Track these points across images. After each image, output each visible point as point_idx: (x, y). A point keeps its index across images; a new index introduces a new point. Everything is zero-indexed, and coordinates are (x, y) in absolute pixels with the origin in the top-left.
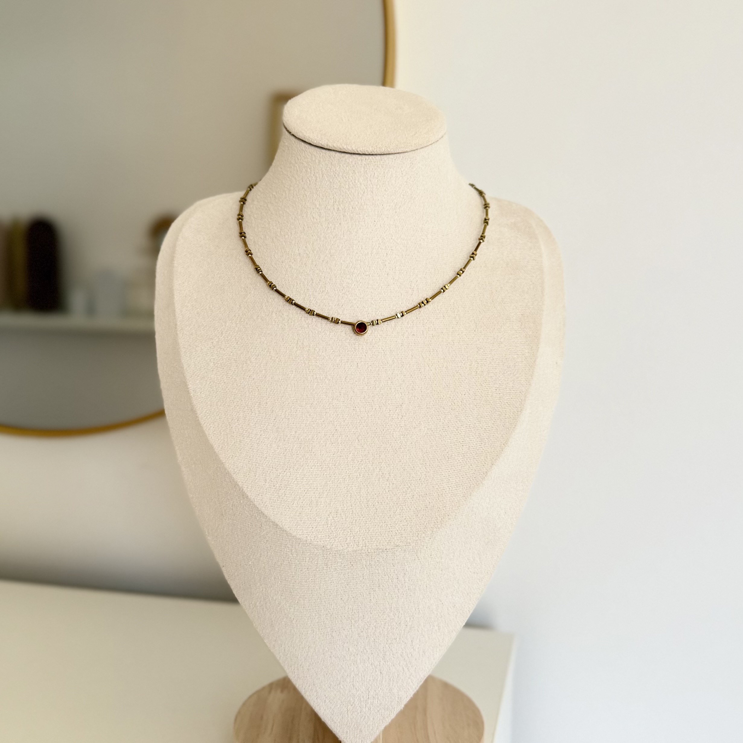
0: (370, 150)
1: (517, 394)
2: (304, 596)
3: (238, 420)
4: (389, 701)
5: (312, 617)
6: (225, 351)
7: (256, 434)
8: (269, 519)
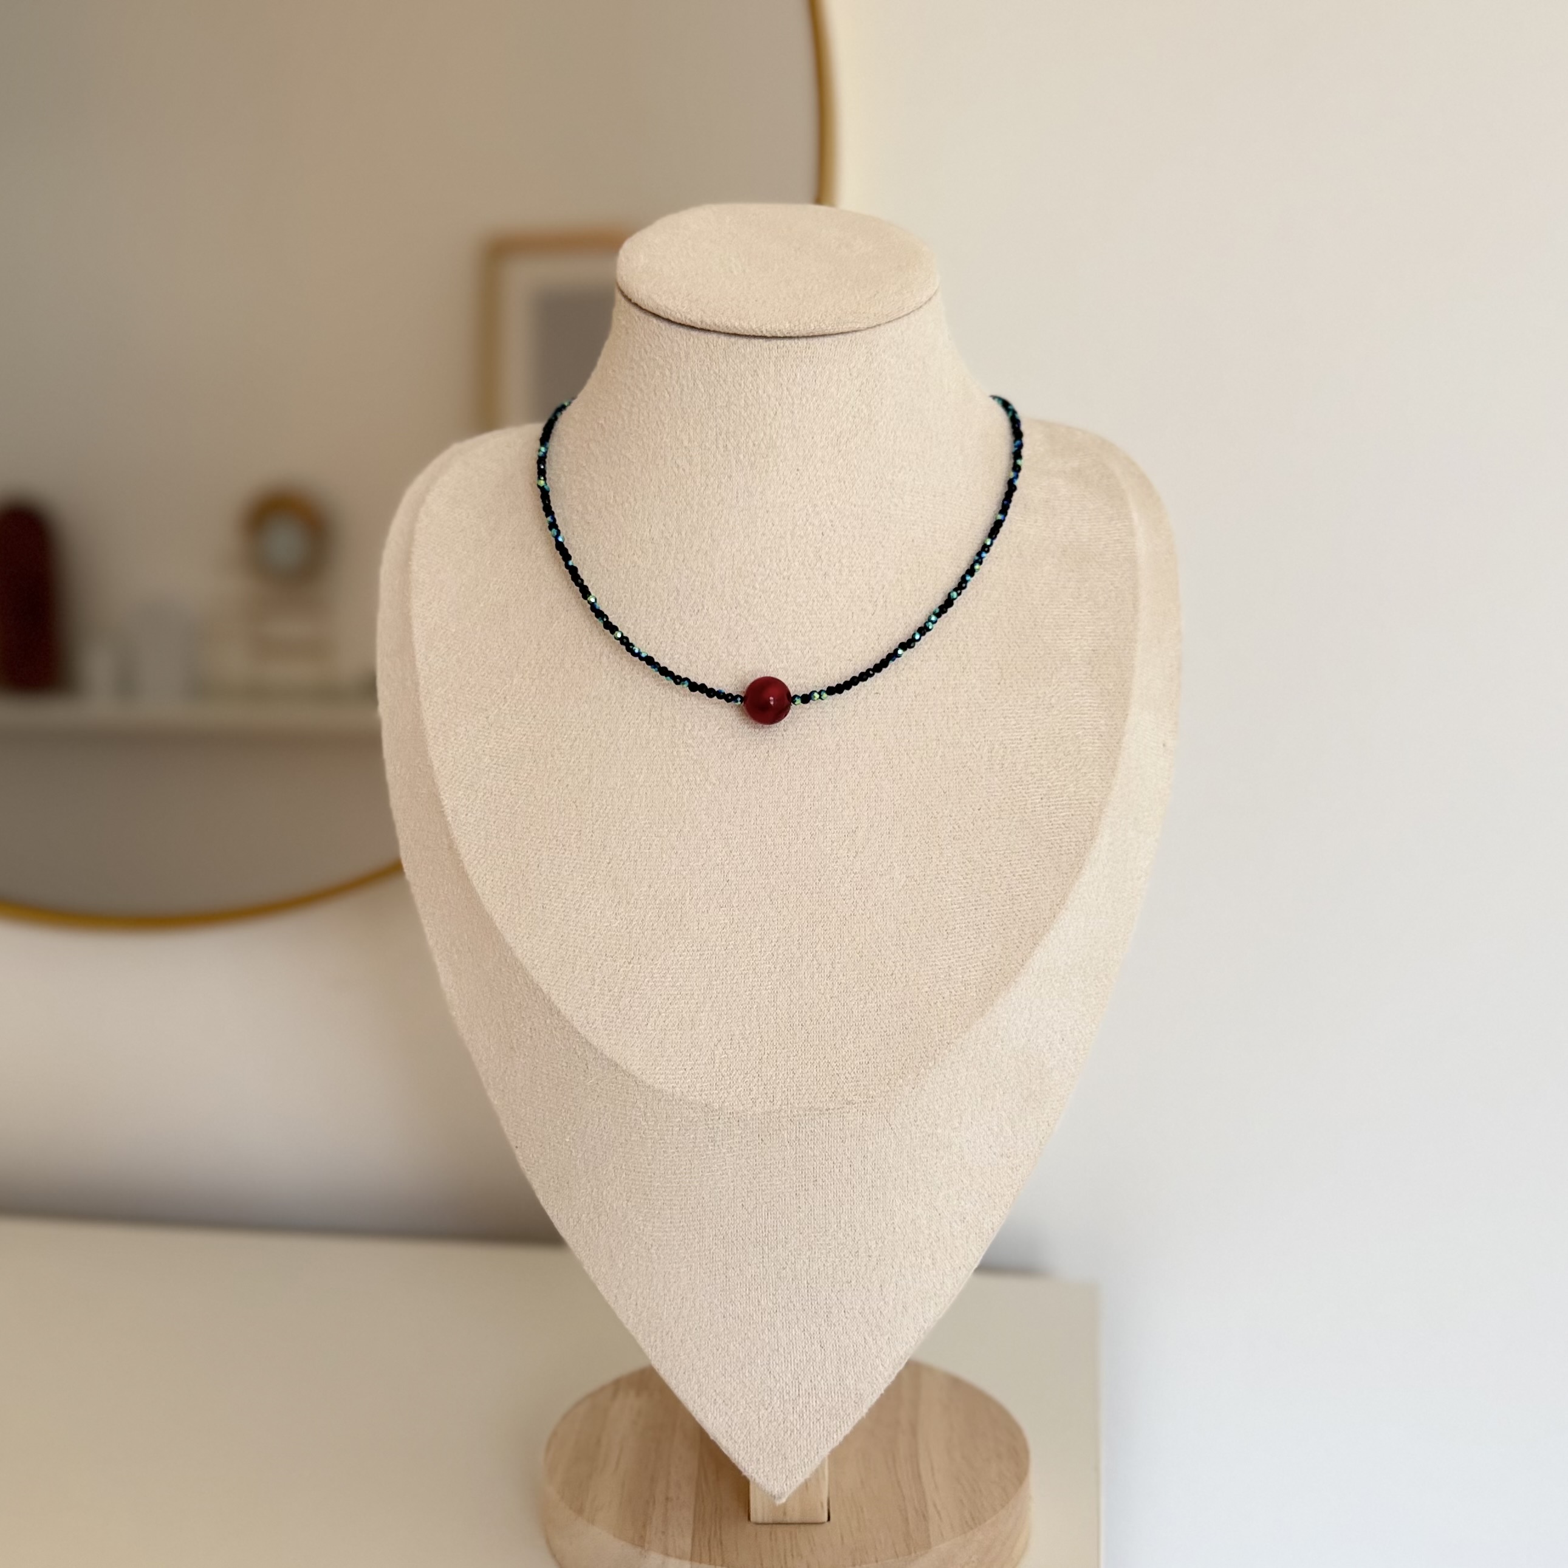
1: (1084, 807)
2: (671, 1200)
4: (838, 1400)
5: (686, 1241)
6: (511, 733)
8: (602, 1054)
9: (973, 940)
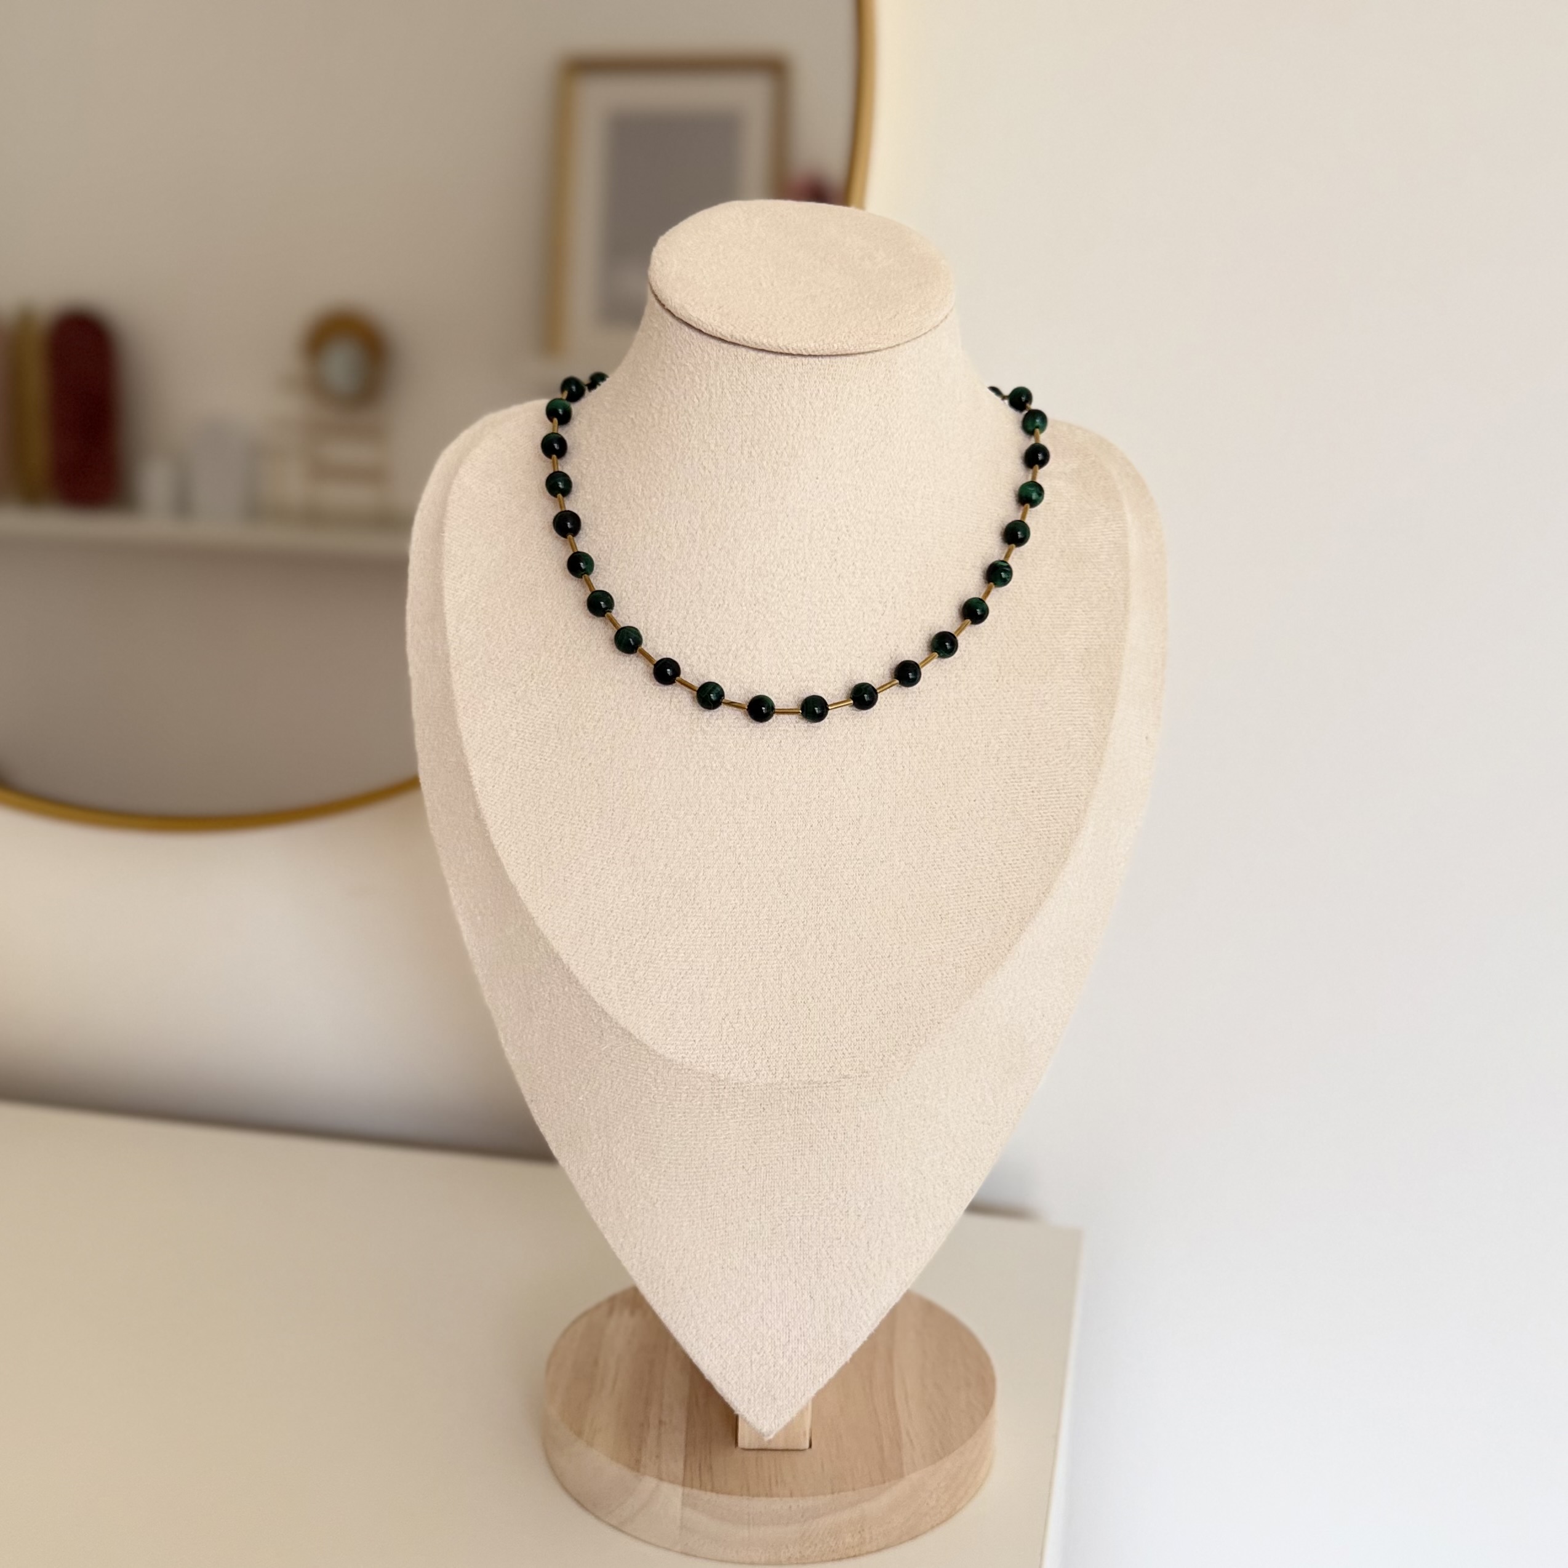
0: (811, 346)
1: (1071, 800)
3: (561, 840)
4: (825, 1347)
5: (690, 1198)
6: (537, 710)
7: (593, 867)
8: (616, 1023)
9: (965, 925)
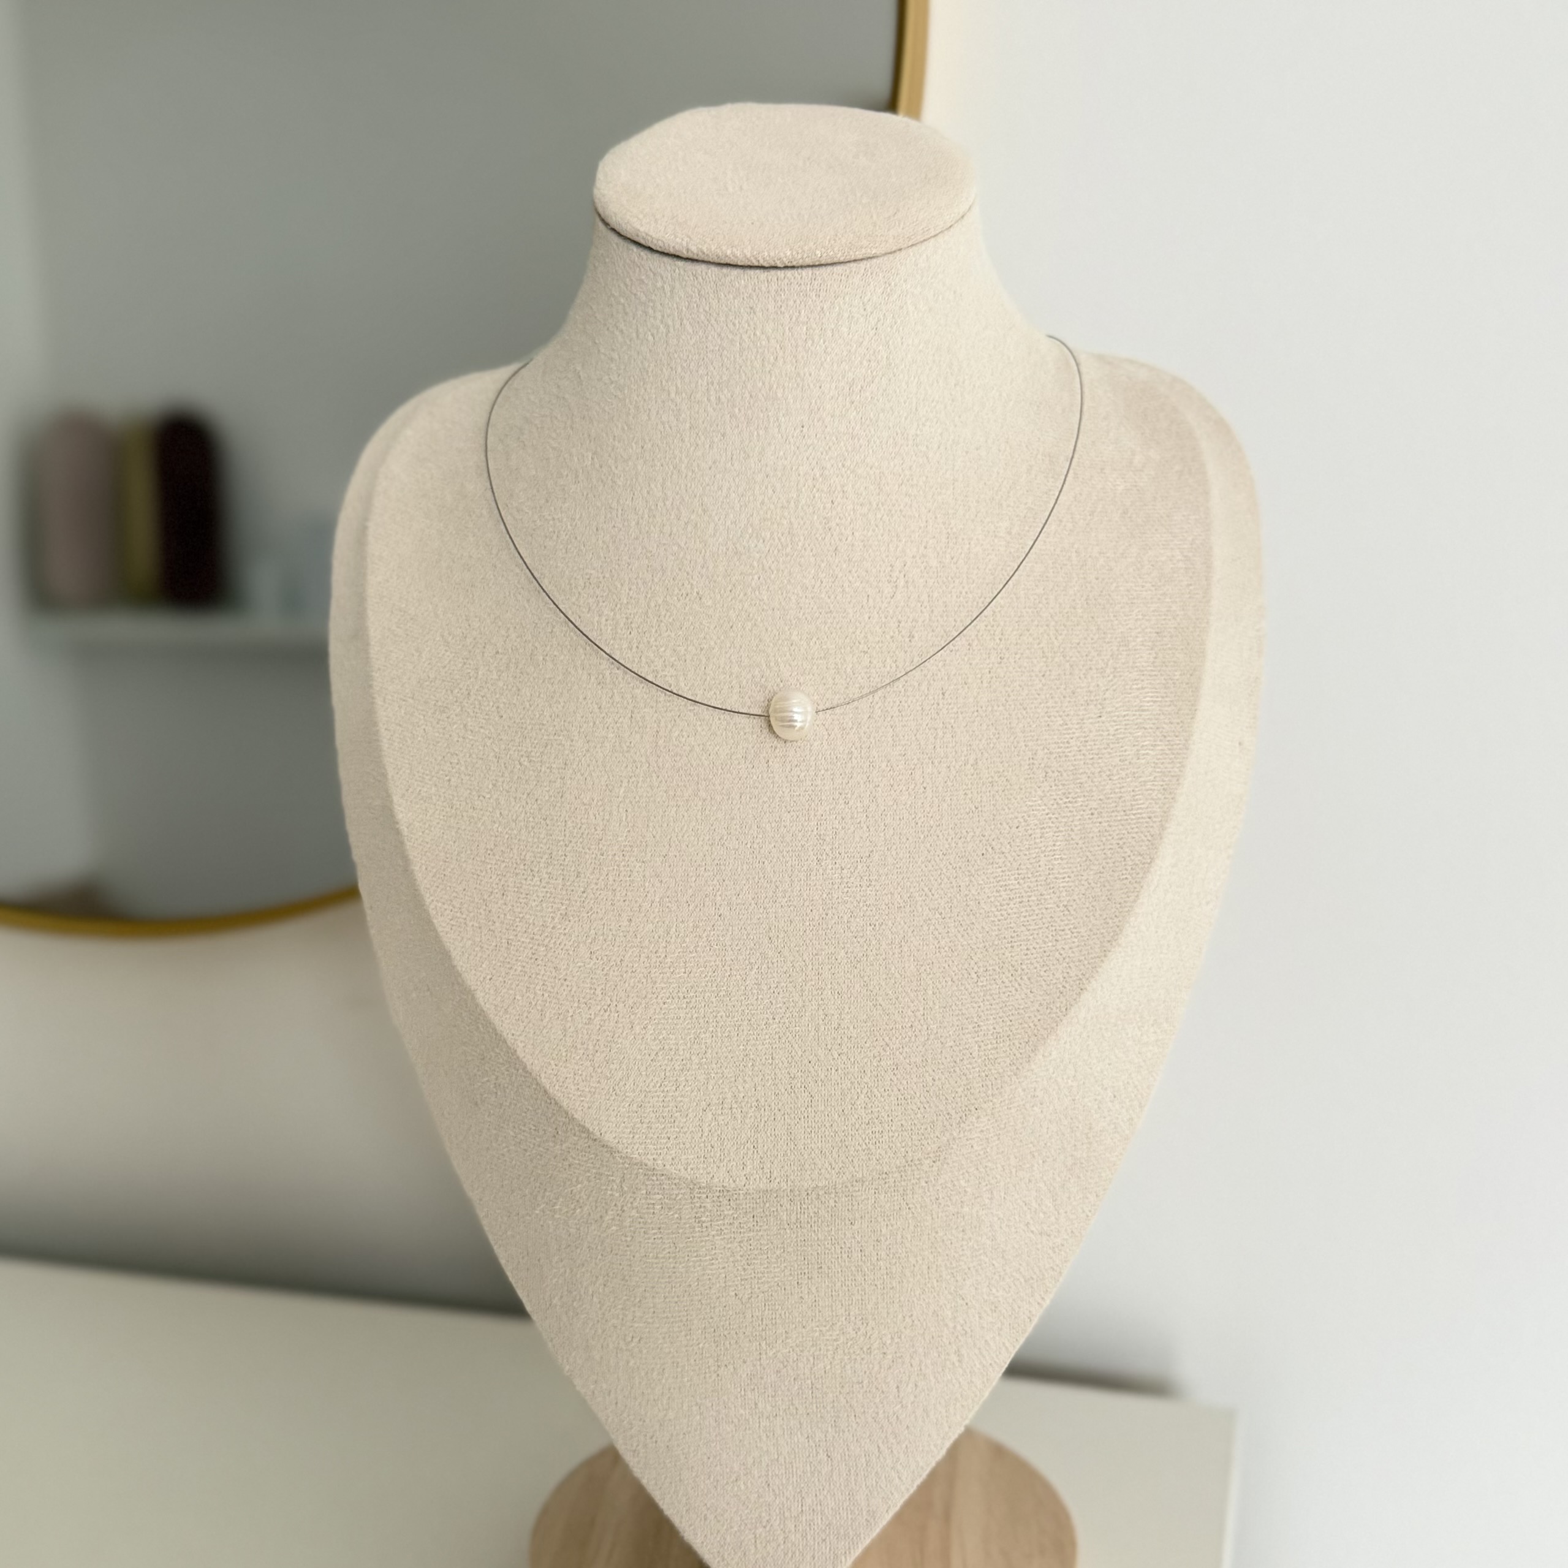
4: (847, 1518)
5: (672, 1334)
7: (543, 925)
8: (572, 1118)
